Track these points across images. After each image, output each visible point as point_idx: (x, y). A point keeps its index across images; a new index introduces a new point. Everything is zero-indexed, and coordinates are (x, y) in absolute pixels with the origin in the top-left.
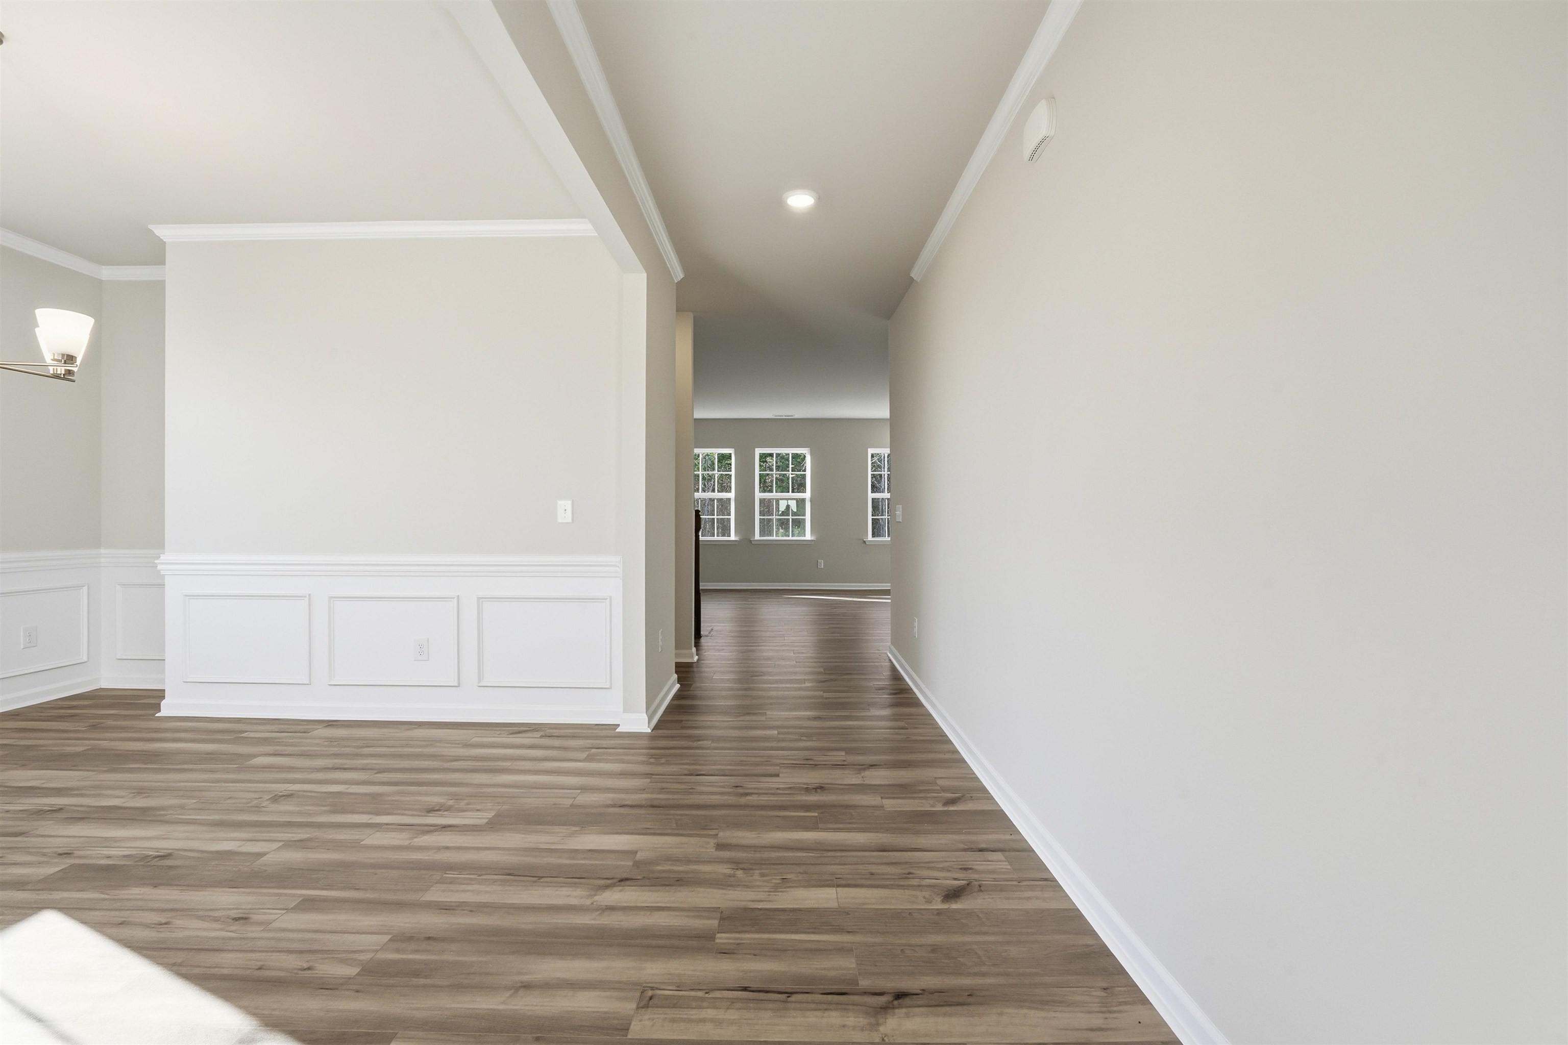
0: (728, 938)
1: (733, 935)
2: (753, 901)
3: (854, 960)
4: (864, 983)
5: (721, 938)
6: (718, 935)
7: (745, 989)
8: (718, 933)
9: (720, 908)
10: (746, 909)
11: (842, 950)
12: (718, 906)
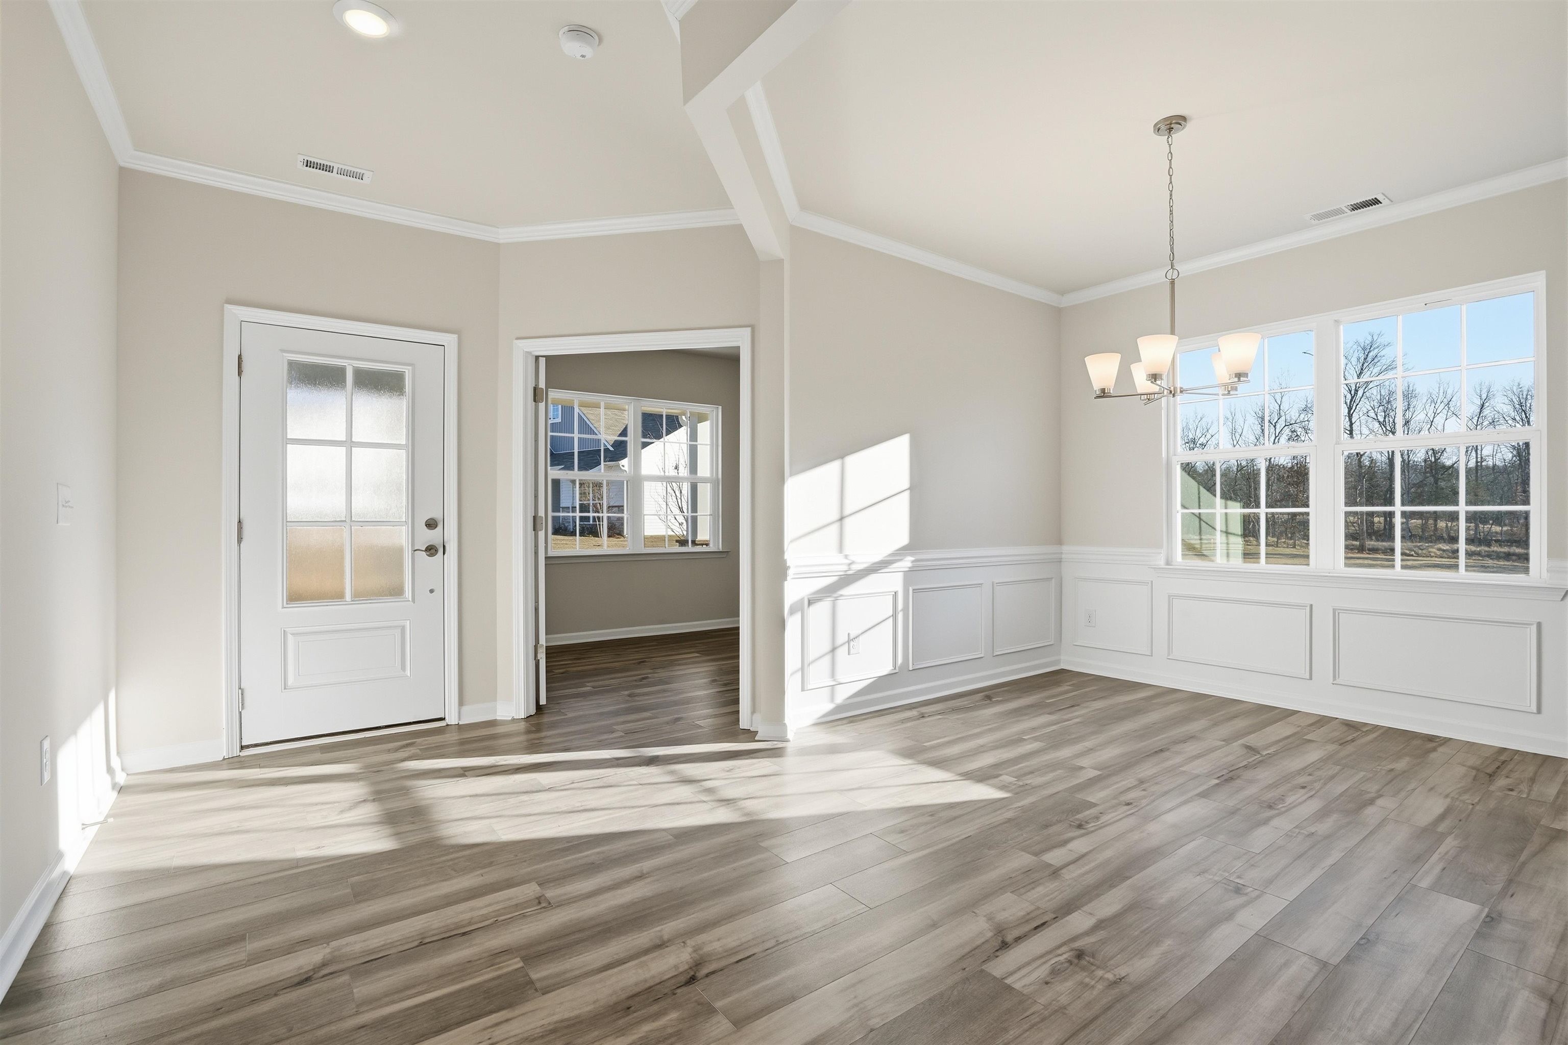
0: (508, 966)
1: (505, 970)
2: (507, 1020)
3: (356, 996)
4: (345, 978)
5: (516, 963)
6: (521, 964)
7: (464, 934)
8: (523, 967)
9: (543, 994)
10: (510, 1006)
11: (373, 1002)
12: (547, 996)
